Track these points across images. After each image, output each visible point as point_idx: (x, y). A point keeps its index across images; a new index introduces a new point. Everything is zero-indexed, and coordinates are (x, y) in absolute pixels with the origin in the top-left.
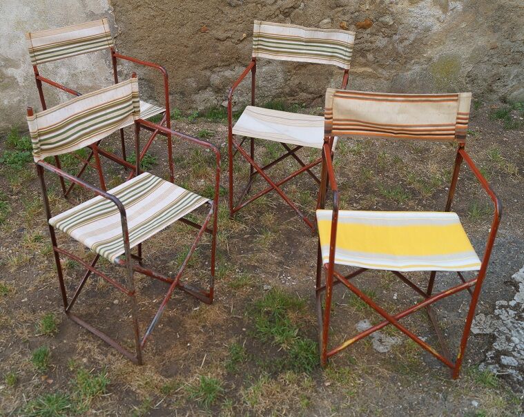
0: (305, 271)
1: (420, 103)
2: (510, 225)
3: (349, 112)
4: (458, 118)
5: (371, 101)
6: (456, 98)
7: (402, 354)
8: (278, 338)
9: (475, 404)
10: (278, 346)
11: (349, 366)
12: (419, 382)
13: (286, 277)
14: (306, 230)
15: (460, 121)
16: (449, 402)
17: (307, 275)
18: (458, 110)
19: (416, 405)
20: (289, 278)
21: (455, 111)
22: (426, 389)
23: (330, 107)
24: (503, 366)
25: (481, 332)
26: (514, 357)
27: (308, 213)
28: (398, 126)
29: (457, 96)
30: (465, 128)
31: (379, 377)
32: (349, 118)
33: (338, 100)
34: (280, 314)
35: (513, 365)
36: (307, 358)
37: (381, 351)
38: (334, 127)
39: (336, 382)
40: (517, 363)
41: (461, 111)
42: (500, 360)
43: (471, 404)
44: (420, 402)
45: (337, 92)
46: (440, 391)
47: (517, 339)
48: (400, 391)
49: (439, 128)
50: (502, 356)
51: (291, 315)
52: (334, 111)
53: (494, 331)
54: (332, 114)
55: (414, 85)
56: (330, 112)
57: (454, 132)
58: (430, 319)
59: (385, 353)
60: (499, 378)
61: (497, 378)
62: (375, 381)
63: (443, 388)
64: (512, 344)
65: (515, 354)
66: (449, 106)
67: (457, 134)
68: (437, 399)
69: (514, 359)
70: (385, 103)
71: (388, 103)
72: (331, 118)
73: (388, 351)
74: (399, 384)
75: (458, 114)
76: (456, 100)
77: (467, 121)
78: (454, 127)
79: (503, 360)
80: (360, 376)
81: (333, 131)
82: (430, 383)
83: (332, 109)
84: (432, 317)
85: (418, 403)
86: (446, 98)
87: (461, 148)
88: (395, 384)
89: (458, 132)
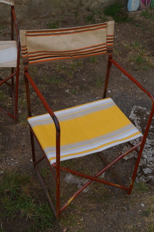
0: (21, 151)
1: (84, 32)
2: (116, 85)
3: (39, 46)
4: (107, 39)
5: (53, 36)
6: (105, 26)
7: (97, 189)
8: (22, 211)
9: (143, 205)
10: (25, 216)
11: (72, 210)
12: (112, 204)
13: (10, 159)
14: (10, 120)
15: (108, 41)
16: (131, 210)
17: (23, 153)
18: (107, 34)
19: (116, 220)
20: (12, 159)
21: (105, 34)
22: (117, 207)
23: (25, 45)
24: (146, 175)
25: (129, 158)
26: (149, 167)
27: (7, 107)
28: (73, 51)
29: (106, 24)
30: (112, 45)
31: (91, 211)
32: (39, 50)
33: (30, 38)
34: (17, 191)
35: (150, 172)
36: (46, 218)
37: (85, 192)
38: (30, 58)
39: (69, 226)
40: (151, 171)
41: (109, 34)
42: (143, 172)
43: (141, 207)
44: (117, 217)
45: (28, 32)
46: (124, 205)
47: (146, 156)
48: (105, 215)
49: (98, 47)
50: (144, 169)
51: (25, 189)
52: (28, 47)
53: (134, 155)
54: (26, 49)
55: (42, 6)
56: (25, 48)
57: (106, 49)
58: (102, 159)
59: (88, 192)
60: (147, 183)
61: (146, 184)
62: (90, 215)
63: (125, 202)
64: (145, 160)
65: (148, 165)
66: (102, 32)
67: (107, 50)
68: (125, 211)
69: (149, 169)
70: (62, 36)
71: (64, 36)
72: (27, 53)
73: (89, 190)
74: (103, 210)
75: (108, 36)
76: (106, 27)
77: (113, 40)
78: (105, 45)
79: (145, 171)
80: (81, 215)
81: (30, 62)
82: (117, 202)
83: (26, 46)
84: (102, 157)
85: (117, 219)
86: (99, 27)
87: (110, 58)
88: (100, 211)
89: (108, 48)
